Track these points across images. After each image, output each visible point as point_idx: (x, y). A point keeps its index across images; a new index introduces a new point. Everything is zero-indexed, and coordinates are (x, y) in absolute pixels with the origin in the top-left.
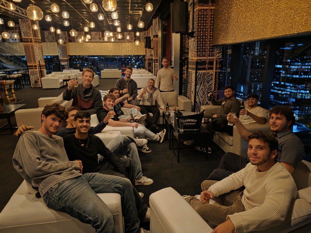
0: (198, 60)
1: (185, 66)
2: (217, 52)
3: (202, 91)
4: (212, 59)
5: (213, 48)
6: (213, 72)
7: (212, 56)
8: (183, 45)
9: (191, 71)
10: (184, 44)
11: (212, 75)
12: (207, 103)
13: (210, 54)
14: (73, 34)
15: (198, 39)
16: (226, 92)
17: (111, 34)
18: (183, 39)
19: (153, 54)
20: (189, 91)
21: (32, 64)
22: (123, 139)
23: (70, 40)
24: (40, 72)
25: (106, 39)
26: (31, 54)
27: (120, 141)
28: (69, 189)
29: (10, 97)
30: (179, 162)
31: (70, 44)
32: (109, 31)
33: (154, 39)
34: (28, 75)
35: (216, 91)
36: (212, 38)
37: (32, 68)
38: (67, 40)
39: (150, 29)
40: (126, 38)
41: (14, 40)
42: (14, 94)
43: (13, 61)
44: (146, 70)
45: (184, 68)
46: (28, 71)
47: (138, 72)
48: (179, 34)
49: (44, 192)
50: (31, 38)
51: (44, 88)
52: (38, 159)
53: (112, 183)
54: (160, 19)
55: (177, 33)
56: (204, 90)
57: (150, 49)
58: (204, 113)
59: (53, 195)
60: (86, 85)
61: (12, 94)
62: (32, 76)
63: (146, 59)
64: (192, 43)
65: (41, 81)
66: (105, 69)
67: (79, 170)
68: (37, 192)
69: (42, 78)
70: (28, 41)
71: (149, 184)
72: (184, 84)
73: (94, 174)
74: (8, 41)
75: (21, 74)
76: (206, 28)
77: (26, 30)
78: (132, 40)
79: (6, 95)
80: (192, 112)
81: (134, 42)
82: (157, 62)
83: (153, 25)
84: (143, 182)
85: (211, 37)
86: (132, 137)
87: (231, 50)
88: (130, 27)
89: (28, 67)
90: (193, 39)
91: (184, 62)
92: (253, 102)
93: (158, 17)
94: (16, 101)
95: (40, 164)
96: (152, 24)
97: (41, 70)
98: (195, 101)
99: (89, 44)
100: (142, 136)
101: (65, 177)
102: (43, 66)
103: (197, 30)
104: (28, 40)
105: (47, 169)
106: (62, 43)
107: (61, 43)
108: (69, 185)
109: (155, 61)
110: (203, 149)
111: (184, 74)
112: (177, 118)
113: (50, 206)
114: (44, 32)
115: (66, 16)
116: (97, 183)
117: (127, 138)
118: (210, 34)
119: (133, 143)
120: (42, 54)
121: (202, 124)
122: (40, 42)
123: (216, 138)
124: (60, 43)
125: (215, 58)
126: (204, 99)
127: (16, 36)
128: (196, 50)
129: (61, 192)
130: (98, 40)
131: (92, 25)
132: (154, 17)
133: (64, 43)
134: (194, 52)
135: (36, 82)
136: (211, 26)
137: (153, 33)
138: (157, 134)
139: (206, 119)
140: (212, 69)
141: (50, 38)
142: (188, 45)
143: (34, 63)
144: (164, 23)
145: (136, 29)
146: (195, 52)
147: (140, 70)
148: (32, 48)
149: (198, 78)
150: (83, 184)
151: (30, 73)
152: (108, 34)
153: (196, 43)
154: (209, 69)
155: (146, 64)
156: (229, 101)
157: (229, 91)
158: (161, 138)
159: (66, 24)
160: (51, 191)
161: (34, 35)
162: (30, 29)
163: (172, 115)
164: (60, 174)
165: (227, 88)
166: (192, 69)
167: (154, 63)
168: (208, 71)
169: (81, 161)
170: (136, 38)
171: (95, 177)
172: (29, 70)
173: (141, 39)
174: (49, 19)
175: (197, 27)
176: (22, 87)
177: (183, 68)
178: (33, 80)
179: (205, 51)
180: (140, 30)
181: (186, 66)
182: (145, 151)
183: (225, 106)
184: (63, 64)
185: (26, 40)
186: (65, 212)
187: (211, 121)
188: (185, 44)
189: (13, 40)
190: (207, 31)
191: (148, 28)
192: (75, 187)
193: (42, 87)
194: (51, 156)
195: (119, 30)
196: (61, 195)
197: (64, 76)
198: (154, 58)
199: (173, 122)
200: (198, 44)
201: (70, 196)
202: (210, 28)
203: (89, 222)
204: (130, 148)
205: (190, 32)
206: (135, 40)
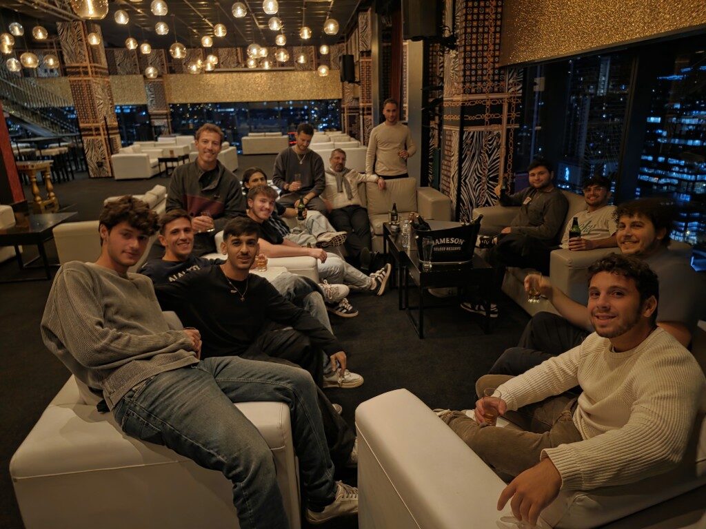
0: (466, 101)
1: (434, 119)
2: (511, 81)
3: (474, 175)
4: (498, 99)
5: (502, 72)
6: (500, 130)
7: (498, 92)
8: (430, 70)
9: (449, 128)
10: (432, 67)
11: (499, 138)
12: (487, 202)
13: (493, 87)
14: (178, 53)
15: (465, 51)
16: (533, 175)
17: (263, 52)
18: (429, 55)
19: (359, 94)
20: (446, 176)
21: (90, 125)
22: (293, 282)
23: (170, 68)
24: (107, 142)
25: (252, 64)
26: (87, 102)
27: (286, 288)
28: (171, 393)
29: (42, 200)
30: (421, 337)
31: (173, 77)
32: (257, 46)
33: (361, 60)
34: (83, 149)
35: (509, 175)
36: (499, 50)
37: (90, 133)
38: (166, 68)
39: (353, 37)
40: (296, 61)
41: (49, 71)
42: (52, 191)
43: (48, 120)
44: (344, 133)
45: (433, 124)
46: (82, 142)
47: (325, 137)
48: (421, 43)
49: (115, 398)
50: (84, 64)
51: (117, 177)
52: (100, 324)
53: (270, 378)
54: (376, 12)
55: (415, 39)
56: (481, 172)
57: (351, 85)
58: (481, 222)
59: (136, 405)
60: (205, 162)
61: (48, 191)
62: (90, 152)
63: (344, 109)
64: (451, 62)
65: (110, 161)
66: (250, 134)
67: (192, 350)
68: (101, 399)
69: (113, 156)
70: (79, 73)
71: (354, 386)
72: (432, 160)
73: (228, 359)
74: (36, 75)
75: (66, 148)
76: (484, 27)
77: (73, 48)
78: (312, 64)
79: (35, 195)
80: (452, 220)
81: (316, 69)
82: (370, 114)
83: (360, 27)
84: (340, 380)
85: (497, 47)
86: (314, 278)
87: (543, 78)
88: (306, 34)
89: (82, 132)
90: (453, 53)
91: (433, 110)
92: (598, 197)
93: (370, 9)
94: (58, 207)
95: (104, 335)
96: (358, 27)
97: (109, 139)
98: (459, 199)
99: (213, 76)
100: (336, 278)
101: (161, 365)
102: (113, 129)
103: (463, 31)
104: (78, 70)
105: (120, 347)
106: (154, 75)
107: (152, 76)
108: (170, 385)
109: (365, 112)
110: (479, 308)
111: (433, 136)
112: (417, 237)
113: (129, 430)
114: (113, 51)
115: (160, 11)
116: (234, 379)
117: (302, 280)
118: (495, 38)
119: (316, 293)
120: (111, 102)
121: (476, 250)
122: (105, 74)
123: (508, 282)
124: (149, 75)
125: (505, 96)
126: (479, 195)
127: (51, 62)
128: (462, 79)
129: (153, 399)
130: (233, 65)
131: (220, 32)
132: (362, 9)
133: (159, 76)
134: (455, 84)
135: (100, 165)
136: (496, 20)
137: (360, 46)
138: (372, 274)
139: (485, 237)
140: (499, 122)
141: (128, 65)
142: (441, 70)
143: (94, 122)
144: (384, 22)
145: (319, 37)
146: (458, 83)
147: (331, 133)
148: (89, 87)
149: (467, 144)
150: (203, 381)
151: (85, 145)
152: (257, 52)
153: (462, 61)
154: (492, 122)
155: (344, 120)
156: (539, 197)
157: (540, 173)
158: (379, 284)
159: (162, 29)
160: (131, 397)
161: (91, 59)
162: (83, 45)
163: (406, 230)
164: (149, 358)
165: (536, 166)
166: (452, 123)
167: (361, 117)
168: (489, 128)
169: (197, 331)
170: (320, 60)
171: (230, 366)
172: (83, 138)
173: (332, 63)
174: (122, 19)
175: (464, 24)
176: (70, 177)
177: (429, 125)
178: (95, 160)
179: (482, 81)
180: (330, 40)
181: (437, 118)
182: (343, 314)
183: (529, 208)
184: (157, 123)
185: (74, 70)
186: (163, 445)
187: (498, 243)
188: (436, 68)
189: (46, 71)
190: (488, 33)
191: (348, 37)
192: (184, 388)
193: (113, 177)
194: (128, 319)
195: (281, 41)
196: (152, 407)
197: (161, 150)
198: (361, 104)
199: (409, 247)
200: (465, 63)
201: (172, 409)
202: (493, 24)
203: (218, 466)
204: (309, 303)
205: (446, 36)
206: (319, 65)
